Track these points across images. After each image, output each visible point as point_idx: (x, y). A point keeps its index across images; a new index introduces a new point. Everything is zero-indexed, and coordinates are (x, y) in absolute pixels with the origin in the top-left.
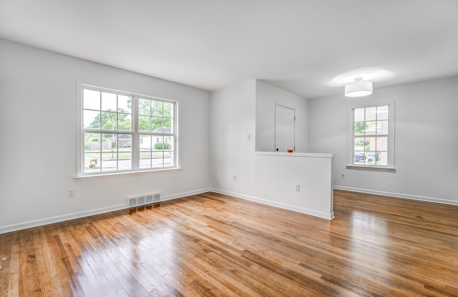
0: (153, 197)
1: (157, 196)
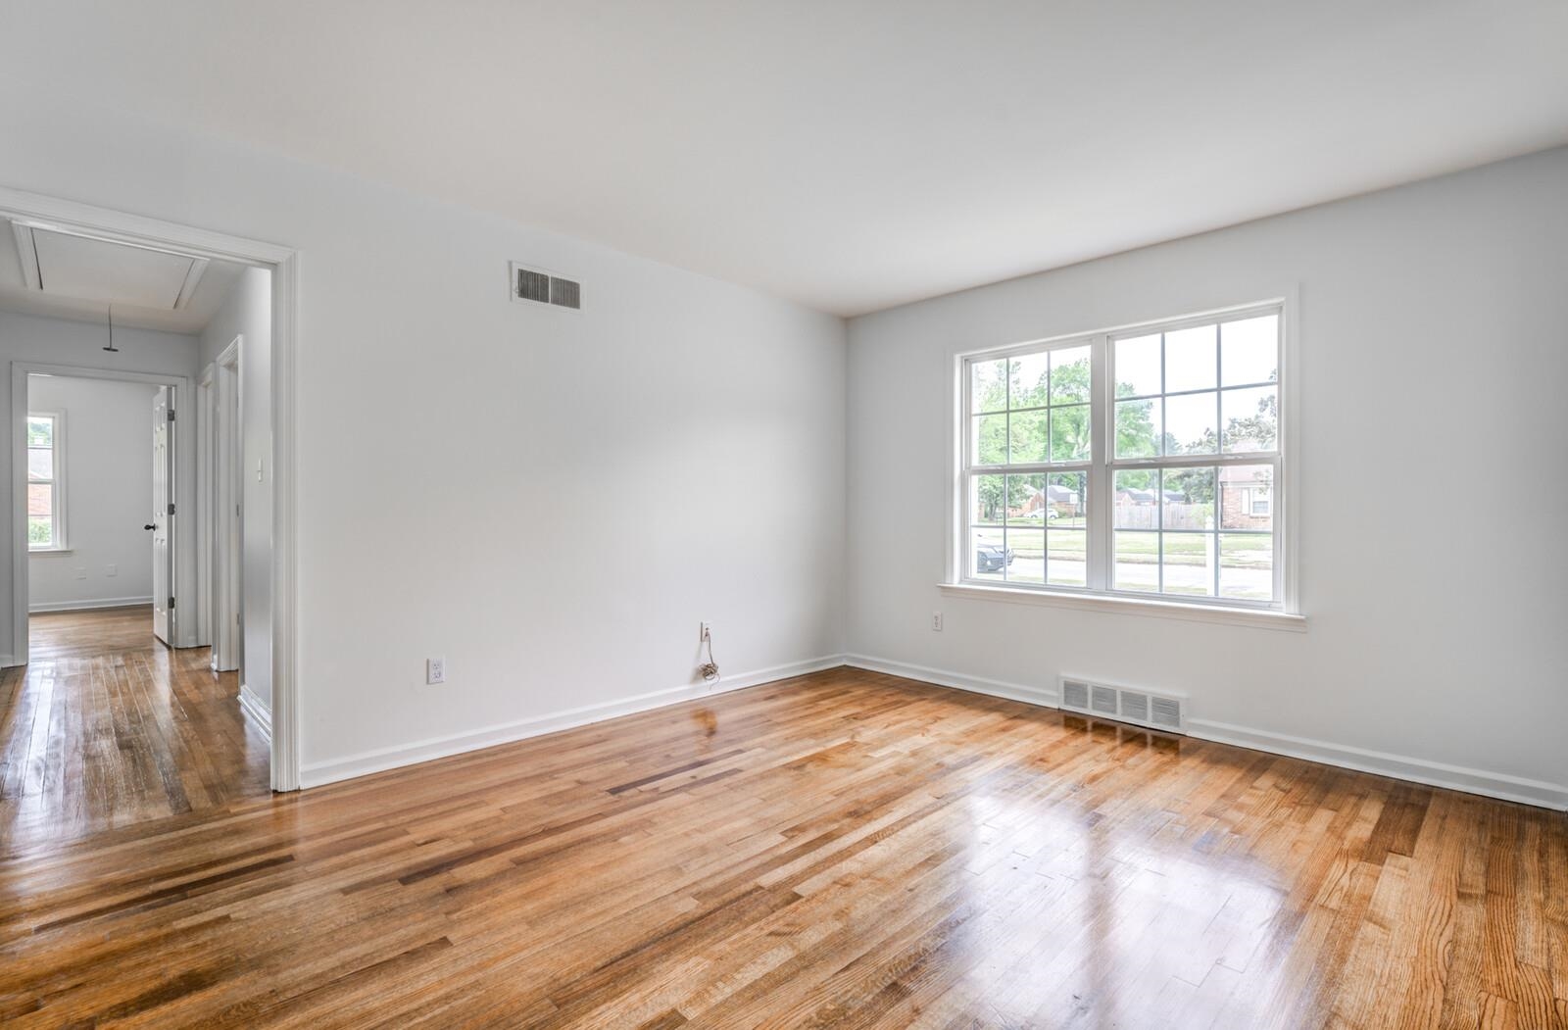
0: (1150, 704)
1: (1169, 708)
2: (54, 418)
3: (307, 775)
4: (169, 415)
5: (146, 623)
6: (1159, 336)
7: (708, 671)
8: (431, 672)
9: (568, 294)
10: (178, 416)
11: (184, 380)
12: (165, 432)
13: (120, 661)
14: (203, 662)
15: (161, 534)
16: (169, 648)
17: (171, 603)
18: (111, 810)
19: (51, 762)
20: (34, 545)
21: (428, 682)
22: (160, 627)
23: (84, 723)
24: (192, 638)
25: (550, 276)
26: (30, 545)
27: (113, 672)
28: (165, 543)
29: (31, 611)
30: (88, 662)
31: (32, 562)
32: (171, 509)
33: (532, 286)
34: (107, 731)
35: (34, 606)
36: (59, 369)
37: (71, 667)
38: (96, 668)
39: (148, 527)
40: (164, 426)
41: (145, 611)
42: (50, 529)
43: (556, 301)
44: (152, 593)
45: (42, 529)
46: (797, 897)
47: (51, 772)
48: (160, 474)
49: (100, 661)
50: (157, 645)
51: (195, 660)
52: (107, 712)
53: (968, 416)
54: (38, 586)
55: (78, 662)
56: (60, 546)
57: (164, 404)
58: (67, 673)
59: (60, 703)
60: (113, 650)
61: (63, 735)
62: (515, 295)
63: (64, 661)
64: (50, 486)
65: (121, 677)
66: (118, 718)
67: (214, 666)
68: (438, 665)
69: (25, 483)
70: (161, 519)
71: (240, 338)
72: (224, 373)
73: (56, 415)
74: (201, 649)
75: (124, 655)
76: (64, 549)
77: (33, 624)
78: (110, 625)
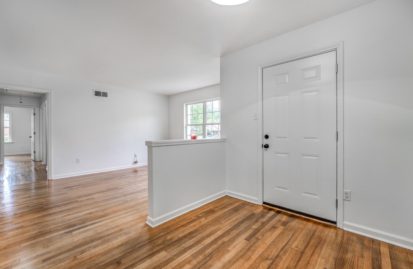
2: (9, 114)
3: (54, 177)
4: (34, 114)
5: (30, 157)
6: (212, 102)
7: (136, 162)
8: (78, 161)
9: (105, 95)
10: (36, 114)
11: (37, 107)
12: (33, 117)
13: (23, 163)
14: (41, 163)
15: (33, 138)
16: (34, 161)
17: (35, 152)
18: (19, 182)
19: (9, 177)
20: (5, 141)
21: (77, 162)
22: (32, 158)
23: (15, 173)
24: (39, 159)
25: (101, 91)
26: (4, 141)
27: (22, 165)
28: (33, 140)
29: (5, 155)
30: (17, 164)
31: (5, 145)
32: (35, 133)
33: (97, 94)
34: (20, 174)
35: (5, 154)
36: (10, 105)
37: (13, 165)
38: (18, 165)
39: (30, 137)
40: (33, 116)
41: (30, 155)
42: (9, 138)
43: (102, 96)
44: (31, 151)
45: (7, 138)
46: (123, 189)
47: (9, 179)
48: (33, 126)
49: (19, 164)
50: (32, 161)
51: (39, 163)
52: (20, 171)
53: (187, 115)
54: (6, 150)
55: (14, 164)
56: (11, 141)
57: (33, 112)
58: (12, 166)
59: (11, 170)
60: (22, 162)
61: (11, 174)
62: (94, 95)
63: (12, 164)
64: (9, 129)
65: (24, 166)
66: (22, 172)
67: (43, 164)
68: (79, 160)
69: (4, 128)
70: (33, 135)
71: (46, 101)
72: (44, 106)
73: (10, 113)
74: (41, 161)
75: (24, 163)
76: (12, 142)
77: (5, 158)
78: (22, 158)
